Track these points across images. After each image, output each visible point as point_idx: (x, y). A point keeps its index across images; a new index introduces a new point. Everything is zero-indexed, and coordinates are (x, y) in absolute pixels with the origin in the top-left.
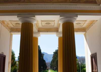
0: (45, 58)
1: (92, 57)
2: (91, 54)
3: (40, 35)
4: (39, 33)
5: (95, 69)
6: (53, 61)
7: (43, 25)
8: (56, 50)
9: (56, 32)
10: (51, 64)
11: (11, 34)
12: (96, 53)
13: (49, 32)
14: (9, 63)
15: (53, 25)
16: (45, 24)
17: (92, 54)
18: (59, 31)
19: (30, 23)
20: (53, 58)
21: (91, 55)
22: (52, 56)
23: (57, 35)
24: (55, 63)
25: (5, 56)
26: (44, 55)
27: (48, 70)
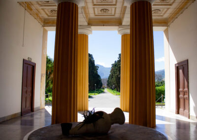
0: (99, 72)
1: (177, 67)
2: (176, 63)
3: (91, 31)
4: (90, 28)
5: (184, 88)
6: (111, 77)
7: (97, 14)
8: (116, 61)
9: (118, 26)
10: (108, 81)
11: (44, 29)
12: (188, 60)
13: (106, 26)
14: (42, 76)
15: (113, 14)
16: (100, 12)
17: (179, 62)
18: (123, 24)
19: (73, 3)
20: (111, 72)
21: (178, 64)
22: (110, 70)
23: (119, 31)
24: (114, 79)
25: (35, 64)
26: (98, 67)
27: (103, 89)
